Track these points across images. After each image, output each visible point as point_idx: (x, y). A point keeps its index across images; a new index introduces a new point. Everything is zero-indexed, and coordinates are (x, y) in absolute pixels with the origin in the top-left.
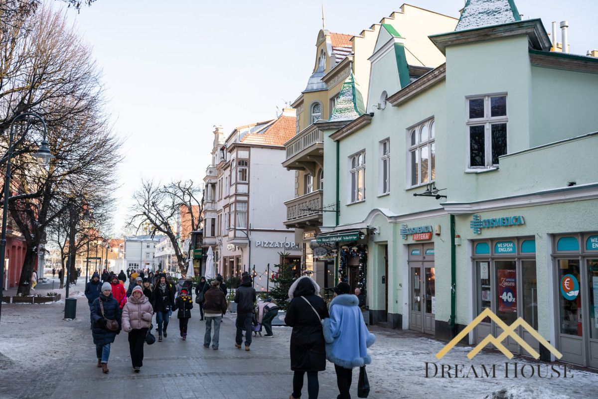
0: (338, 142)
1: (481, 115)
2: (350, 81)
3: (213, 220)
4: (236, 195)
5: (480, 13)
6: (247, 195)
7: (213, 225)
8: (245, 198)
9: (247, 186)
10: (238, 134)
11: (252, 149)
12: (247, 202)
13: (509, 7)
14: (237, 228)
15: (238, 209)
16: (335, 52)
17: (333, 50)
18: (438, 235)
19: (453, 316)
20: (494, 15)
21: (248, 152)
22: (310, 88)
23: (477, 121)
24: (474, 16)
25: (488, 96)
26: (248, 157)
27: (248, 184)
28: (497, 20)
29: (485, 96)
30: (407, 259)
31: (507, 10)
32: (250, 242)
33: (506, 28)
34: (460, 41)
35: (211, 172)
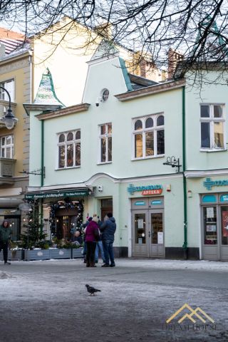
0: (43, 121)
18: (169, 191)
19: (186, 243)
30: (130, 208)
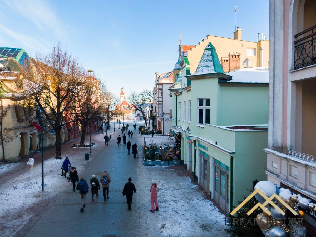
0: (176, 96)
1: (202, 105)
2: (182, 72)
3: (156, 106)
4: (158, 102)
5: (203, 66)
6: (162, 101)
7: (156, 108)
8: (162, 103)
9: (162, 98)
10: (161, 77)
11: (163, 85)
12: (162, 104)
13: (213, 65)
14: (159, 113)
15: (159, 107)
16: (184, 54)
17: (184, 53)
18: (193, 143)
19: (195, 173)
20: (208, 68)
21: (162, 86)
22: (175, 68)
23: (201, 107)
24: (201, 67)
25: (205, 98)
26: (162, 88)
27: (162, 97)
28: (208, 70)
29: (204, 98)
31: (212, 66)
32: (163, 118)
33: (209, 75)
34: (195, 78)
35: (154, 89)
